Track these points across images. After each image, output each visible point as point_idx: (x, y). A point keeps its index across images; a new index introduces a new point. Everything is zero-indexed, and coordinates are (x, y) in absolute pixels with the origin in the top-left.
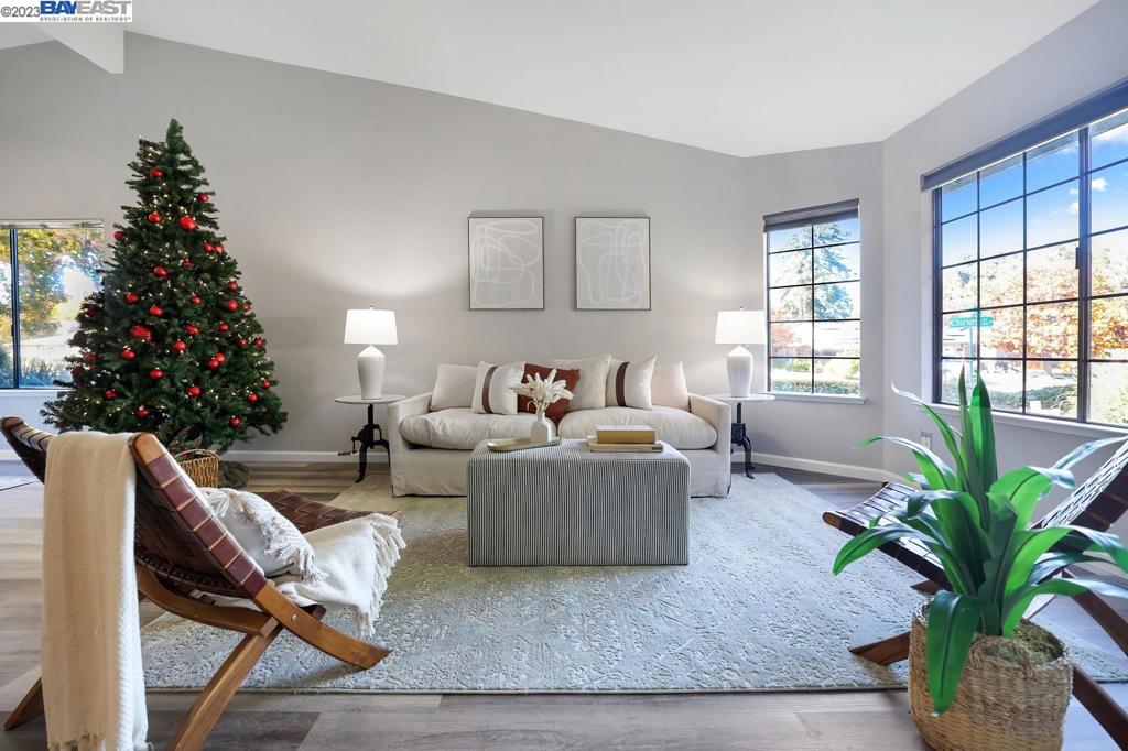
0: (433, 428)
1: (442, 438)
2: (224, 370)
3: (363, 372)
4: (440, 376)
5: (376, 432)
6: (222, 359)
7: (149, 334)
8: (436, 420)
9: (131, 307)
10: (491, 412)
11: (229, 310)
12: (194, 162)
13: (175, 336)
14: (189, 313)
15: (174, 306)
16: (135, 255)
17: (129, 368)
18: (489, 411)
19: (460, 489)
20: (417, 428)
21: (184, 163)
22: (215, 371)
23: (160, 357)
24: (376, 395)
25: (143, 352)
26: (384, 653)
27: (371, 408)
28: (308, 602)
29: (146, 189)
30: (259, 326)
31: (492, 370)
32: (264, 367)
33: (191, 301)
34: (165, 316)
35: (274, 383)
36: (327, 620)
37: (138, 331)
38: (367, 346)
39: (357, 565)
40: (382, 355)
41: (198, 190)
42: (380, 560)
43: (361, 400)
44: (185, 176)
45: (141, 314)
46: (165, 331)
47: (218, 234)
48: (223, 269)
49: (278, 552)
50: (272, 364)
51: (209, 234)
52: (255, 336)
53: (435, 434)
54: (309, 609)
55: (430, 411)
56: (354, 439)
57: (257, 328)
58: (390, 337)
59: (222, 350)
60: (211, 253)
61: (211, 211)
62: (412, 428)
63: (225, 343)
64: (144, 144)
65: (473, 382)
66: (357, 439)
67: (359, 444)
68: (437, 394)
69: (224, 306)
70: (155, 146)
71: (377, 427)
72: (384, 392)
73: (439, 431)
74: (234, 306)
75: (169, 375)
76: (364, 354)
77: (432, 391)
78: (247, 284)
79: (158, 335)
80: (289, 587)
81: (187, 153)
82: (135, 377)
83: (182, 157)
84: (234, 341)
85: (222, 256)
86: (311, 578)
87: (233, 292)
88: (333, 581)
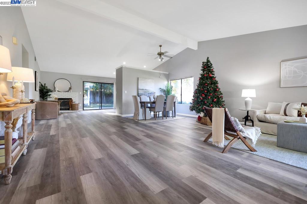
0: (267, 117)
1: (269, 120)
2: (216, 102)
3: (246, 103)
4: (269, 105)
5: (249, 117)
6: (216, 100)
7: (204, 95)
8: (268, 116)
9: (202, 91)
10: (287, 116)
11: (217, 91)
12: (211, 64)
13: (208, 96)
14: (211, 92)
15: (208, 90)
16: (202, 82)
17: (202, 101)
18: (286, 115)
19: (274, 133)
20: (262, 117)
21: (210, 64)
22: (215, 102)
23: (206, 99)
24: (249, 109)
25: (203, 98)
26: (256, 151)
27: (248, 112)
28: (244, 136)
29: (203, 70)
30: (222, 93)
31: (288, 104)
32: (223, 102)
33: (211, 89)
34: (207, 92)
35: (224, 105)
36: (246, 140)
37: (203, 95)
38: (248, 97)
39: (252, 134)
40: (252, 100)
41: (211, 68)
42: (256, 134)
43: (245, 109)
44: (209, 67)
45: (204, 92)
46: (207, 95)
47: (215, 76)
48: (216, 83)
49: (239, 128)
50: (224, 101)
51: (214, 76)
52: (221, 95)
53: (267, 119)
54: (244, 137)
55: (265, 114)
56: (243, 118)
57: (222, 94)
58: (254, 96)
59: (216, 98)
60: (214, 80)
61: (214, 72)
62: (260, 116)
63: (216, 97)
64: (203, 62)
65: (281, 107)
66: (244, 118)
67: (244, 120)
68: (268, 110)
69: (216, 90)
70: (205, 62)
71: (249, 116)
72: (251, 109)
73: (269, 118)
74: (218, 90)
75: (207, 102)
76: (246, 99)
77: (266, 109)
78: (220, 85)
79: (206, 95)
80: (241, 133)
81: (210, 62)
82: (202, 102)
83: (209, 63)
84: (218, 96)
85: (215, 80)
86: (244, 133)
87: (217, 87)
88: (248, 134)
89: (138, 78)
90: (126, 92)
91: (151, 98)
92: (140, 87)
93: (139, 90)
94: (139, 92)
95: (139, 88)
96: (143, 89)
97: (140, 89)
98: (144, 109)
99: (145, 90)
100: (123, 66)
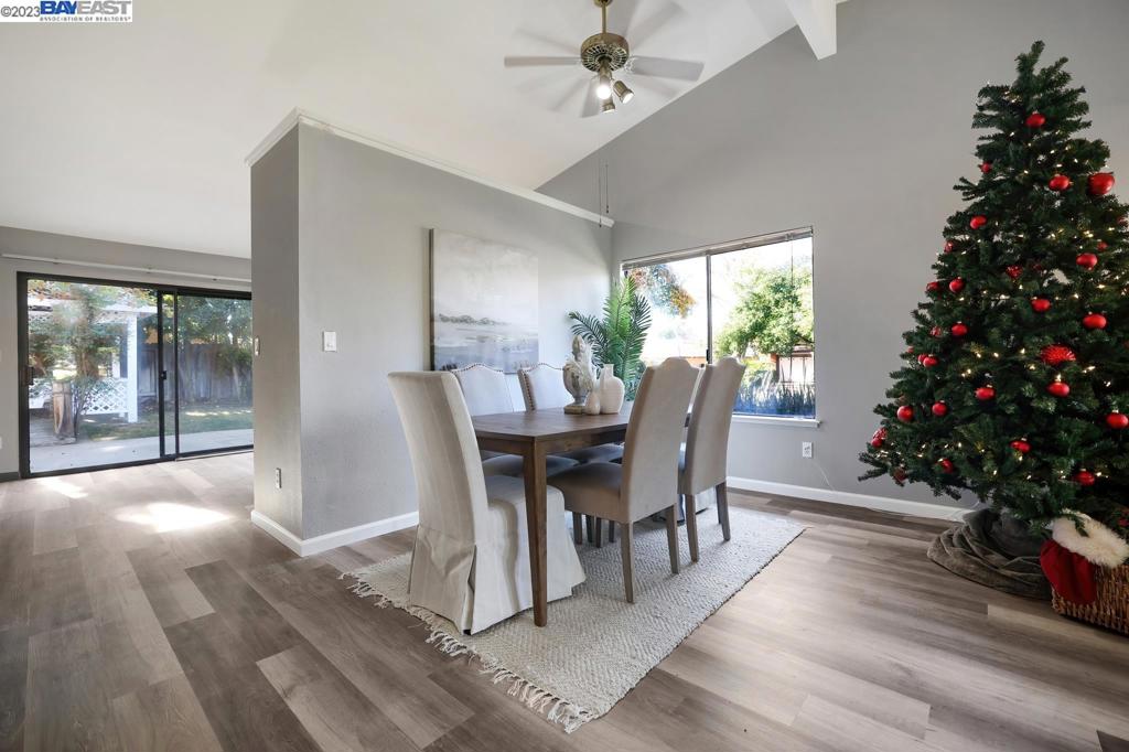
89: (431, 233)
90: (331, 340)
91: (533, 382)
92: (445, 304)
93: (438, 325)
94: (437, 343)
95: (436, 312)
96: (465, 320)
97: (445, 319)
98: (521, 507)
99: (484, 322)
100: (306, 121)
